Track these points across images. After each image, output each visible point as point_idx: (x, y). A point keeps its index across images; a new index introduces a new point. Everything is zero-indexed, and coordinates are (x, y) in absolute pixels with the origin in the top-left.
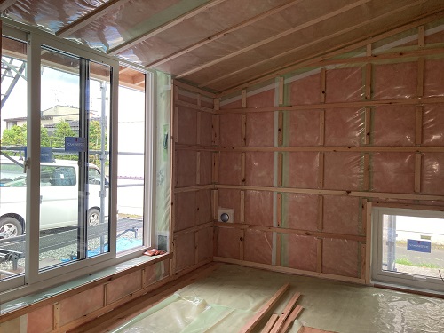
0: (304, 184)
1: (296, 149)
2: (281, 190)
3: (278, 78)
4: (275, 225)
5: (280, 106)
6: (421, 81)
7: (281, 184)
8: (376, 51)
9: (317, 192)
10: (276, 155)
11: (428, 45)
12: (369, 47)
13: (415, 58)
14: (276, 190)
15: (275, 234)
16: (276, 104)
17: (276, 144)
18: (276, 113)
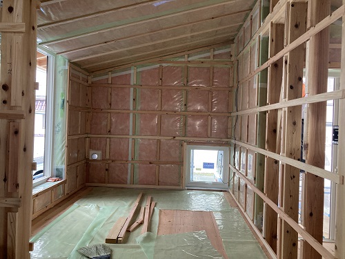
0: (149, 133)
1: (144, 112)
2: (134, 137)
3: (133, 67)
4: (130, 159)
5: (134, 85)
6: (211, 78)
7: (134, 133)
8: (190, 59)
9: (157, 138)
10: (131, 115)
11: (215, 60)
12: (186, 56)
13: (209, 66)
14: (131, 137)
15: (130, 165)
16: (132, 83)
17: (131, 108)
18: (132, 89)
